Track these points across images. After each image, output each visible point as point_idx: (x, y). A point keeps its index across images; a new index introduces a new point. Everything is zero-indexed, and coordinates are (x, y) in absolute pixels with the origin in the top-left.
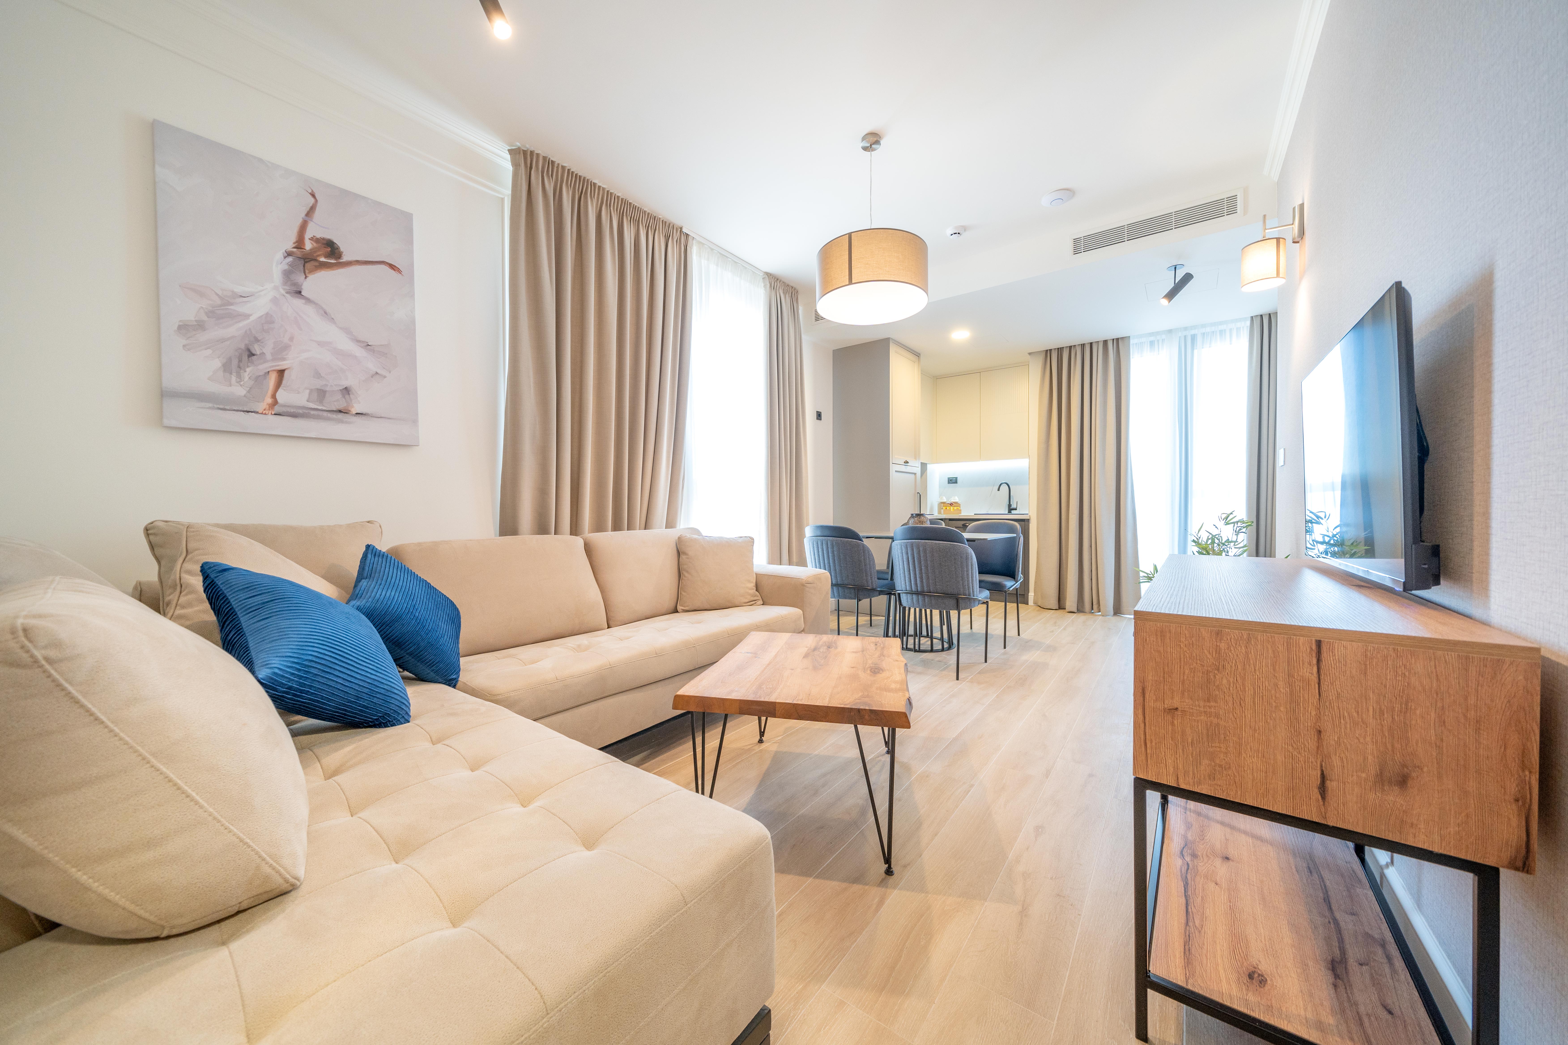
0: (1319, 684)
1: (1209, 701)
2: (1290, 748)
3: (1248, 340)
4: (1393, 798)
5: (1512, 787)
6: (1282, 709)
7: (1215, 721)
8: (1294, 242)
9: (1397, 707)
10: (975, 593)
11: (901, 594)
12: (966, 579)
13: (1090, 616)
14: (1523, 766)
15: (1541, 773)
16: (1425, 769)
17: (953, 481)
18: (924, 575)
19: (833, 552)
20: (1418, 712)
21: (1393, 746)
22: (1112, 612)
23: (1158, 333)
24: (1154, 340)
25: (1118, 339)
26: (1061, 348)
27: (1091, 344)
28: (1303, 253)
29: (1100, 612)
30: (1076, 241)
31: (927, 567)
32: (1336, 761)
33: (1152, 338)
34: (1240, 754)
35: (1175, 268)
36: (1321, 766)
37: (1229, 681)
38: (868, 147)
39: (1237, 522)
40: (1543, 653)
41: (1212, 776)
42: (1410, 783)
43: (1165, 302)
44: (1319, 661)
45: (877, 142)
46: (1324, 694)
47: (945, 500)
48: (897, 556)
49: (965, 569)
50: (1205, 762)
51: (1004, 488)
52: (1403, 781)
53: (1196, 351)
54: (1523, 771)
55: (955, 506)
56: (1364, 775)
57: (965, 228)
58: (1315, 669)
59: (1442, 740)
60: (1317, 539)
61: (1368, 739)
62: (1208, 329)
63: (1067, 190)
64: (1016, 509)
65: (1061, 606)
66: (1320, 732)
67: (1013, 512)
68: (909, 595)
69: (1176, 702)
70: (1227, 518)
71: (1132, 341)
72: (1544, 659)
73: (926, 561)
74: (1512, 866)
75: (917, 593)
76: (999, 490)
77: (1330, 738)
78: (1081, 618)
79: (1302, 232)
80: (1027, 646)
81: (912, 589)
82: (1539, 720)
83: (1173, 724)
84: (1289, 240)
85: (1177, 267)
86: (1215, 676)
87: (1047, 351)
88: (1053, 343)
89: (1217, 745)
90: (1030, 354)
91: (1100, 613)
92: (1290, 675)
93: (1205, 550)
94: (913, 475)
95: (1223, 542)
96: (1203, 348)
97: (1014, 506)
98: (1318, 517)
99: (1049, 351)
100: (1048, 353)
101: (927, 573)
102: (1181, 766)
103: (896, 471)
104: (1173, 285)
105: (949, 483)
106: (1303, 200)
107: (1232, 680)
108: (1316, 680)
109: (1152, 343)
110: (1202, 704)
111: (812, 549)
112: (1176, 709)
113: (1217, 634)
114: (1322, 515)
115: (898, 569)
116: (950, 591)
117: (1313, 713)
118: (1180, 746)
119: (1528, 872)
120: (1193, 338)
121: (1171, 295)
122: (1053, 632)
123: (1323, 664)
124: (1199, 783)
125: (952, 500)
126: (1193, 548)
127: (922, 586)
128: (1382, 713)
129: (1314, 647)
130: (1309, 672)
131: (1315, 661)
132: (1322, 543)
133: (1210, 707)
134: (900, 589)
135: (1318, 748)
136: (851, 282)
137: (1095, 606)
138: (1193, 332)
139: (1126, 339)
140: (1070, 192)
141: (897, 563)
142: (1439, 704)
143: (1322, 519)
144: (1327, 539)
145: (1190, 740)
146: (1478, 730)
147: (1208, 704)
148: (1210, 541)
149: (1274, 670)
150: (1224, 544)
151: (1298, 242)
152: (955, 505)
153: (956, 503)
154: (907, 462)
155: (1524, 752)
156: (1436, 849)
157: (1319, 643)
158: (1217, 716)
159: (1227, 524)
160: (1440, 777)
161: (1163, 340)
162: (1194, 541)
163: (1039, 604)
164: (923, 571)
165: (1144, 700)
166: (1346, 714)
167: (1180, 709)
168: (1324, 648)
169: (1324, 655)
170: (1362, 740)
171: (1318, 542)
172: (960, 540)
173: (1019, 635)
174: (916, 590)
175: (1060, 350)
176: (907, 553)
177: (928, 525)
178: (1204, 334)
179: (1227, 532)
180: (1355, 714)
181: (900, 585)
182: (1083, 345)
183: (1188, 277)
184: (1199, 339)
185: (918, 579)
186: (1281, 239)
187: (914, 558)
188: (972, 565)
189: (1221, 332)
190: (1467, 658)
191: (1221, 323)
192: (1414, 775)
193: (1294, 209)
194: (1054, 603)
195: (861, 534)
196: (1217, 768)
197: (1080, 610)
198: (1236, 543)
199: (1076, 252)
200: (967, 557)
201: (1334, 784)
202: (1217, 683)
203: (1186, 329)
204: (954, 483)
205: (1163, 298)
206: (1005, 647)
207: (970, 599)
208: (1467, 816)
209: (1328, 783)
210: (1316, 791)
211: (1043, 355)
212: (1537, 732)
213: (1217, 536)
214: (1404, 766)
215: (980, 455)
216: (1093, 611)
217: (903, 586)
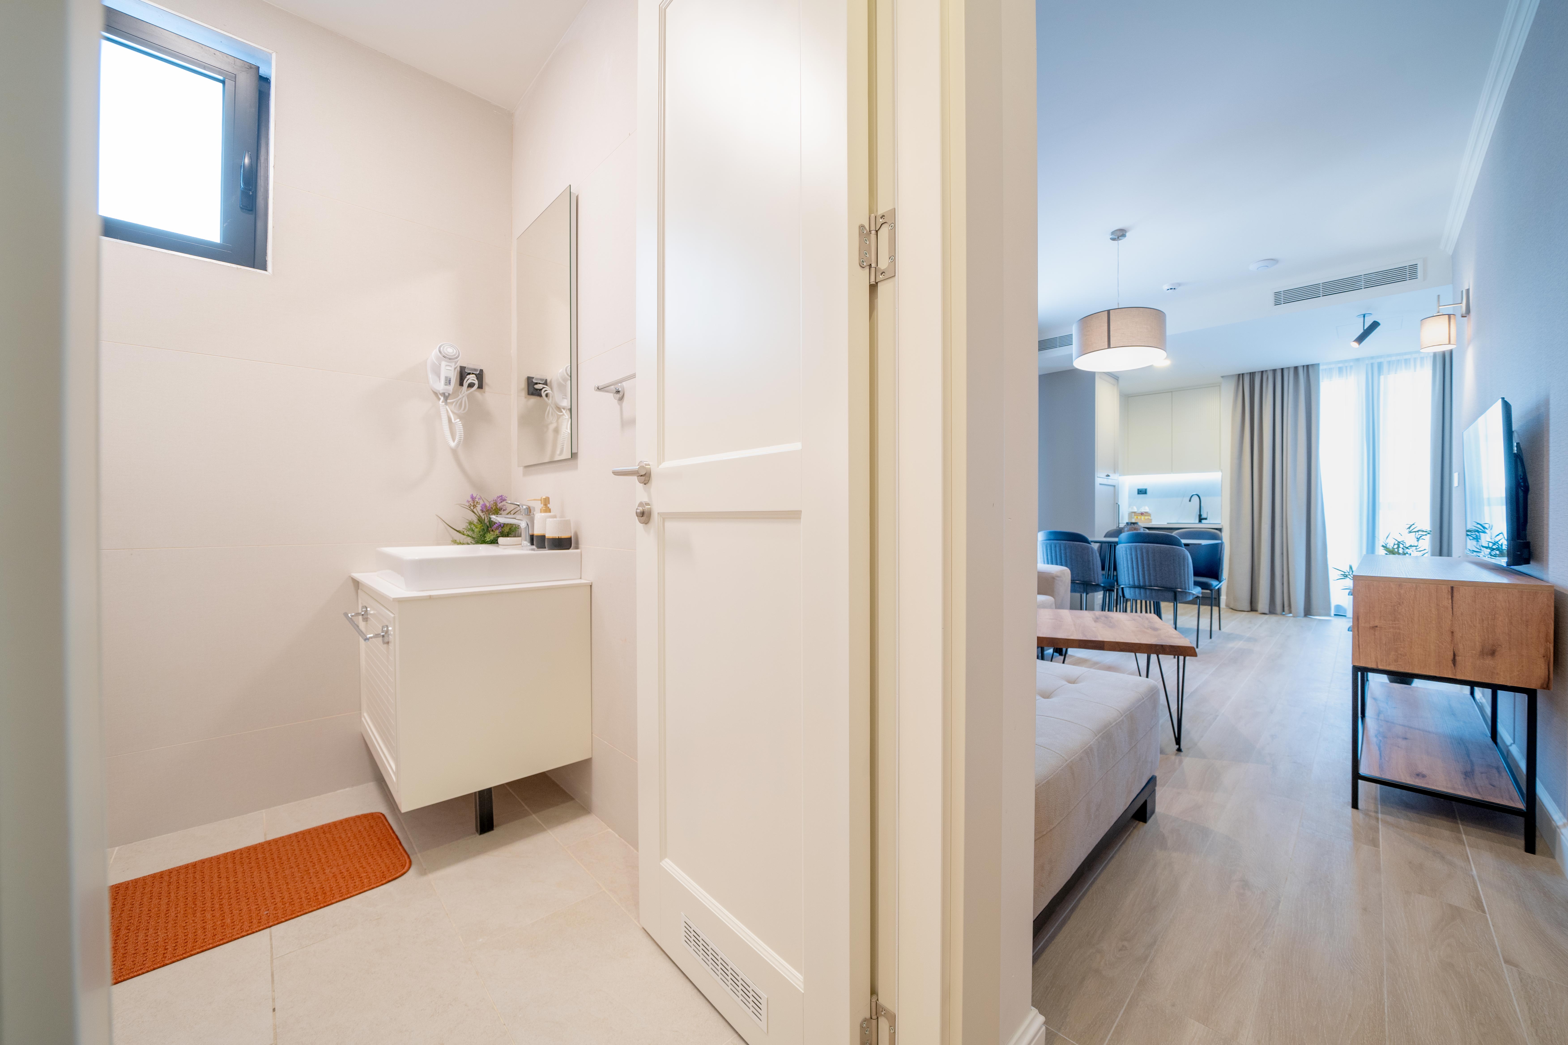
0: (1452, 608)
1: (1395, 621)
2: (1438, 642)
3: (1432, 368)
4: (1489, 662)
5: (1542, 651)
6: (1433, 622)
7: (1398, 631)
8: (1462, 317)
9: (1490, 617)
10: (1190, 588)
11: (1125, 589)
12: (1183, 575)
13: (1282, 617)
14: (1547, 641)
15: (1554, 644)
16: (1503, 646)
17: (1142, 492)
18: (1146, 572)
19: (1066, 553)
20: (1500, 619)
21: (1488, 637)
22: (1302, 613)
23: (1346, 361)
24: (1342, 368)
25: (1308, 366)
26: (1253, 373)
27: (1282, 370)
28: (1469, 326)
29: (1290, 613)
30: (1277, 294)
31: (1149, 566)
32: (1461, 646)
33: (1340, 365)
34: (1411, 647)
35: (1364, 316)
36: (1453, 649)
37: (1405, 610)
38: (1116, 238)
39: (1418, 531)
40: (1555, 588)
41: (1396, 661)
42: (1496, 653)
43: (1355, 345)
44: (1452, 597)
45: (1124, 235)
46: (1455, 613)
47: (1135, 510)
48: (1121, 557)
49: (1182, 568)
50: (1393, 653)
51: (1196, 499)
52: (1493, 653)
53: (1382, 377)
54: (1547, 642)
55: (1145, 516)
56: (1474, 652)
57: (1179, 285)
58: (1450, 601)
59: (1511, 632)
60: (1484, 545)
61: (1477, 634)
62: (1394, 358)
63: (1272, 259)
64: (1206, 519)
65: (1253, 608)
66: (1452, 632)
67: (1203, 521)
68: (1132, 589)
69: (1377, 623)
70: (1409, 528)
71: (1321, 367)
72: (1555, 590)
73: (1148, 560)
74: (1542, 688)
75: (1139, 587)
76: (1190, 501)
77: (1458, 635)
78: (1273, 619)
79: (1468, 311)
80: (1230, 637)
81: (1134, 583)
82: (1553, 619)
83: (1375, 635)
84: (1459, 316)
85: (1366, 315)
86: (1398, 608)
87: (1239, 375)
88: (1246, 368)
89: (1399, 643)
90: (1222, 377)
91: (1291, 615)
92: (1438, 605)
93: (1392, 552)
94: (1112, 488)
95: (1407, 546)
96: (1389, 374)
97: (1204, 516)
98: (1484, 528)
99: (1241, 376)
100: (1240, 377)
101: (1149, 570)
102: (1379, 657)
103: (1100, 484)
104: (1362, 331)
105: (1138, 493)
106: (1469, 286)
107: (1407, 609)
108: (1451, 607)
109: (1340, 370)
110: (1391, 622)
111: (1045, 551)
112: (1377, 626)
113: (1400, 585)
114: (1487, 526)
115: (1122, 568)
116: (1169, 585)
117: (1450, 623)
118: (1379, 646)
119: (1549, 690)
120: (1380, 365)
121: (1361, 339)
122: (1250, 628)
123: (1455, 598)
124: (1389, 665)
125: (1143, 510)
126: (1381, 552)
127: (1144, 581)
128: (1483, 620)
129: (1450, 590)
130: (1447, 603)
131: (1450, 597)
132: (1486, 548)
133: (1395, 624)
134: (1123, 583)
135: (1452, 641)
136: (1109, 347)
137: (1286, 609)
138: (1379, 360)
139: (1315, 366)
140: (1274, 261)
141: (1122, 562)
142: (1510, 614)
143: (1487, 529)
144: (1491, 545)
145: (1384, 643)
146: (1527, 626)
147: (1394, 623)
148: (1396, 546)
149: (1429, 602)
150: (1407, 548)
151: (1466, 317)
152: (1147, 514)
153: (1146, 513)
154: (1108, 476)
155: (1547, 635)
156: (1509, 684)
157: (1452, 588)
158: (1399, 628)
159: (1410, 532)
160: (1510, 649)
161: (1351, 367)
162: (1383, 546)
163: (1232, 606)
164: (1145, 569)
165: (1358, 623)
166: (1466, 623)
167: (1379, 626)
168: (1455, 590)
169: (1455, 594)
170: (1473, 635)
171: (1483, 547)
172: (1179, 544)
173: (1220, 629)
174: (1138, 585)
175: (1252, 375)
176: (1131, 554)
177: (1142, 531)
178: (1390, 361)
179: (1410, 540)
180: (1470, 622)
181: (1123, 580)
182: (1274, 371)
183: (1375, 325)
184: (1385, 367)
185: (1141, 575)
186: (1452, 316)
187: (1137, 558)
188: (1188, 564)
189: (1406, 360)
190: (1522, 592)
191: (1406, 354)
192: (1498, 649)
193: (1462, 291)
194: (1246, 605)
195: (1090, 539)
196: (1399, 656)
197: (1272, 611)
198: (1417, 547)
199: (1277, 303)
200: (1184, 558)
201: (1460, 658)
202: (1399, 611)
203: (1372, 358)
204: (1144, 494)
205: (1354, 341)
206: (1211, 638)
207: (1186, 593)
208: (1522, 666)
209: (1457, 658)
210: (1451, 662)
211: (1236, 378)
212: (1553, 624)
213: (1402, 542)
214: (1493, 645)
215: (1172, 469)
216: (1284, 613)
217: (1127, 581)
